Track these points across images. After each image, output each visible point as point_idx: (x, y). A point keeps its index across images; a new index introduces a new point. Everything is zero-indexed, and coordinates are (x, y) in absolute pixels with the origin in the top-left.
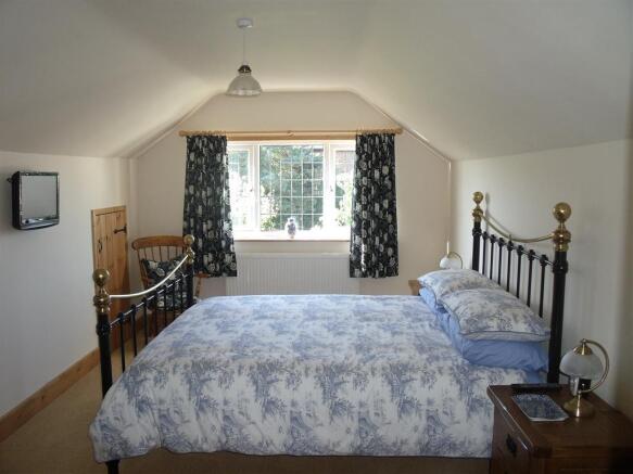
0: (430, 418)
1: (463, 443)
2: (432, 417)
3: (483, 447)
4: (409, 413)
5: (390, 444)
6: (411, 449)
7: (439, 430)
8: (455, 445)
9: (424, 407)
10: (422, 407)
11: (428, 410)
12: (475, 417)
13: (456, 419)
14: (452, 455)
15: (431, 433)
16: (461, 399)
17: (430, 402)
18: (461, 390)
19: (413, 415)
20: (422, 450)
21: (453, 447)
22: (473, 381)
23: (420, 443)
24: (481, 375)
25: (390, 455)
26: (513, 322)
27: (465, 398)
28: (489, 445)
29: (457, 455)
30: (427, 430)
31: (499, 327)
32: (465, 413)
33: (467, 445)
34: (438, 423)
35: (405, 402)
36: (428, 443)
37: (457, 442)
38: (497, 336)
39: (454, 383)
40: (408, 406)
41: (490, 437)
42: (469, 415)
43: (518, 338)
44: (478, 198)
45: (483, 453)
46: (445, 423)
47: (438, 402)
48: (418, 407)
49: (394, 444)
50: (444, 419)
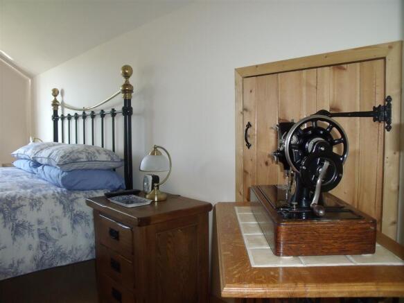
0: (41, 235)
1: (71, 252)
2: (43, 234)
3: (87, 252)
4: (22, 235)
5: (7, 267)
6: (28, 267)
7: (50, 244)
8: (65, 254)
9: (36, 227)
10: (34, 228)
11: (39, 229)
12: (78, 228)
13: (63, 233)
14: (64, 264)
15: (44, 248)
16: (65, 216)
17: (40, 222)
18: (64, 208)
19: (26, 235)
20: (38, 266)
21: (63, 256)
22: (72, 201)
23: (35, 260)
24: (78, 196)
25: (9, 277)
26: (97, 154)
27: (68, 215)
28: (92, 248)
29: (68, 262)
30: (40, 246)
31: (87, 157)
32: (70, 226)
33: (74, 252)
34: (48, 239)
35: (17, 226)
36: (42, 258)
37: (67, 252)
38: (87, 165)
39: (58, 203)
40: (20, 229)
41: (92, 242)
42: (73, 228)
43: (102, 166)
44: (55, 93)
45: (87, 256)
46: (54, 237)
47: (47, 220)
48: (29, 228)
49: (12, 266)
50: (54, 234)
